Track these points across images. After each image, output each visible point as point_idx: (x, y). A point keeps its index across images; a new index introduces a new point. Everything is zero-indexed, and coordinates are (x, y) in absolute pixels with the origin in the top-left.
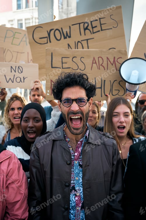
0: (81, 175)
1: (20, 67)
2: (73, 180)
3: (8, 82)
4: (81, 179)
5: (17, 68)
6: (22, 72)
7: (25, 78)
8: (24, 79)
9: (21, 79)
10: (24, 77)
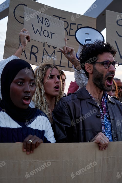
0: (109, 126)
1: (46, 19)
2: (104, 130)
3: (36, 33)
4: (109, 129)
5: (44, 20)
6: (49, 26)
7: (53, 34)
8: (51, 35)
9: (48, 33)
10: (51, 32)
